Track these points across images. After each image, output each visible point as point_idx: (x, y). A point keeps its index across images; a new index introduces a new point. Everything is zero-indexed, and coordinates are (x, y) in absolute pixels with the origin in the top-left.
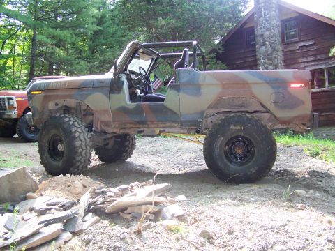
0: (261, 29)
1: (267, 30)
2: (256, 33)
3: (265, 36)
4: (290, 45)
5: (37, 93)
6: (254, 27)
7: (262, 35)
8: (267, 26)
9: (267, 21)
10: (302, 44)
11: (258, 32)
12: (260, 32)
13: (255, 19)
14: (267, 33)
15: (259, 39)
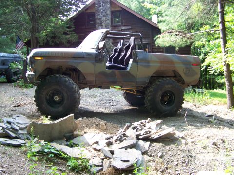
0: (99, 15)
1: (104, 16)
2: (96, 17)
3: (102, 19)
4: (117, 27)
5: (40, 58)
6: (95, 12)
7: (100, 19)
8: (104, 14)
9: (104, 10)
10: (124, 28)
11: (98, 16)
12: (99, 17)
13: (96, 8)
14: (104, 18)
15: (98, 21)
